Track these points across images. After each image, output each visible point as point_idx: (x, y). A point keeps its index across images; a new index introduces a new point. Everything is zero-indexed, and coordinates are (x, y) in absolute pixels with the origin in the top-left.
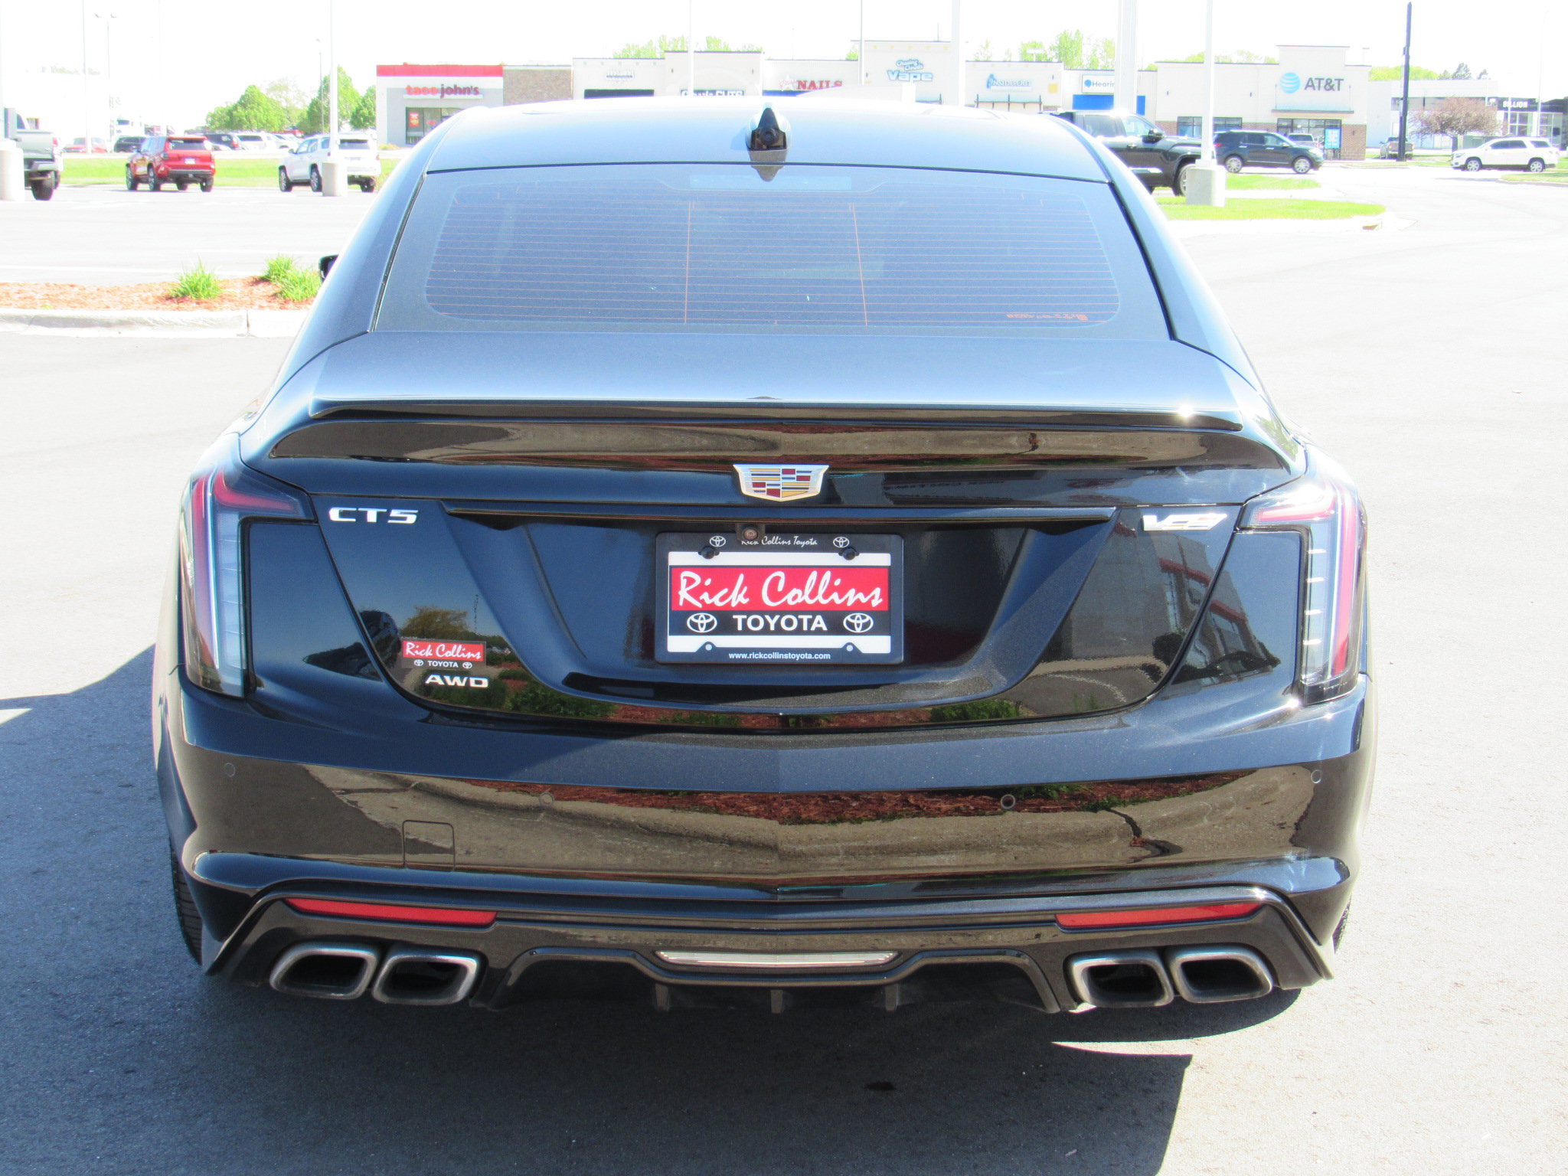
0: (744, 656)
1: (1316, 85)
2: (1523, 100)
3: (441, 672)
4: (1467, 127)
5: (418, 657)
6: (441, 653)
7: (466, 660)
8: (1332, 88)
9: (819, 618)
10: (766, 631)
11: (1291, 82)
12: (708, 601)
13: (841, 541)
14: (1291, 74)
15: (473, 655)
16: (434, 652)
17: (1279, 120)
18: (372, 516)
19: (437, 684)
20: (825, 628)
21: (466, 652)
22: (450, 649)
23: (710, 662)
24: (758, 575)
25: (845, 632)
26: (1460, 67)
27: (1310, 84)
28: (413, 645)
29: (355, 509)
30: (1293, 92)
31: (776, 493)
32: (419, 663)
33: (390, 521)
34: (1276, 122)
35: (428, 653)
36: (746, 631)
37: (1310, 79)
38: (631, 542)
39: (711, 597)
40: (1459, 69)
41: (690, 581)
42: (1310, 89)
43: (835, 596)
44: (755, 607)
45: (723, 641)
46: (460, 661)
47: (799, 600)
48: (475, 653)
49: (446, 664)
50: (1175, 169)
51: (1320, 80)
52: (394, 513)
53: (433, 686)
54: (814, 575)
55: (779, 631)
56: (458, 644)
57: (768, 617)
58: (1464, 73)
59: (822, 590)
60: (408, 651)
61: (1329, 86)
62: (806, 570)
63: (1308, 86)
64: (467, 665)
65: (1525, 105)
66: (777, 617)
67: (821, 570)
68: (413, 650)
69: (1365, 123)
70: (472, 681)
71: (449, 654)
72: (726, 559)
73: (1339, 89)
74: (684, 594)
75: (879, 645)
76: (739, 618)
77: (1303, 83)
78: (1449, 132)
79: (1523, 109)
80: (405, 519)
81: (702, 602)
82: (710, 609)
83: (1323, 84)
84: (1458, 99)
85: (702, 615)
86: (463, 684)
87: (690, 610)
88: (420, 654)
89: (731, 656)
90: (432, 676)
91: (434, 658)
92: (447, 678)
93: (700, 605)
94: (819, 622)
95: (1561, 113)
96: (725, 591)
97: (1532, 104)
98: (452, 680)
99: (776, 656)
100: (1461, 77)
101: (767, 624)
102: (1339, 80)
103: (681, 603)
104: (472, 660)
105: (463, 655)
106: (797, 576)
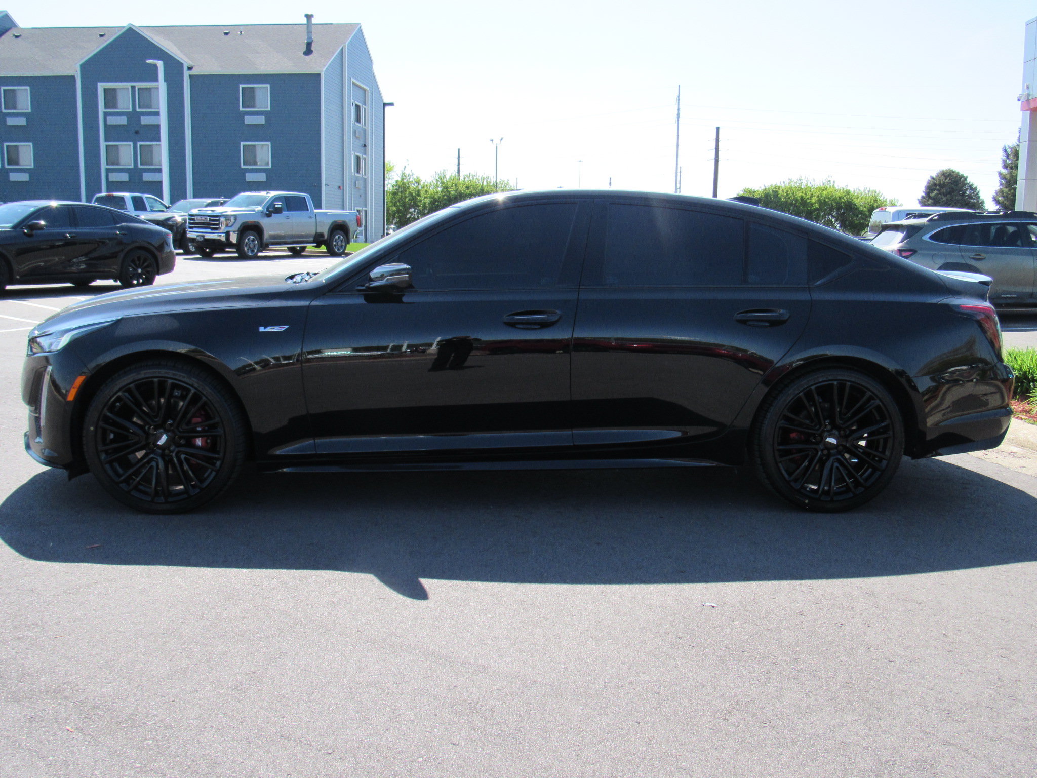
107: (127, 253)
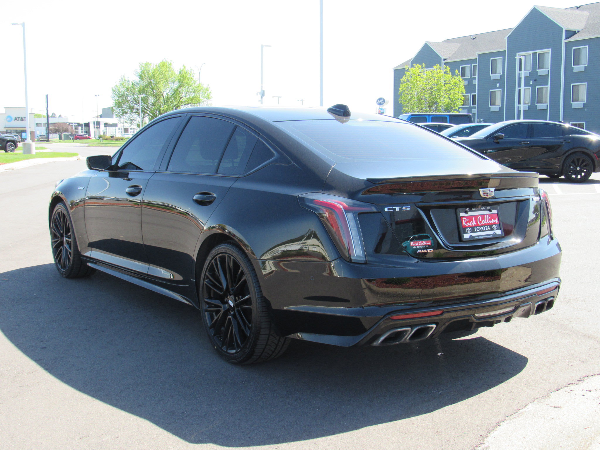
0: (478, 238)
1: (18, 119)
2: (76, 123)
3: (421, 249)
4: (63, 131)
5: (414, 246)
6: (420, 244)
7: (427, 245)
8: (23, 120)
9: (488, 227)
10: (480, 231)
11: (9, 118)
12: (469, 225)
13: (489, 208)
14: (9, 116)
15: (428, 244)
16: (418, 244)
17: (7, 130)
18: (397, 209)
19: (420, 252)
20: (490, 229)
21: (426, 243)
22: (423, 243)
23: (472, 240)
24: (476, 217)
25: (493, 230)
26: (53, 114)
27: (16, 119)
28: (413, 243)
29: (392, 208)
30: (10, 122)
31: (487, 195)
32: (415, 247)
33: (403, 210)
34: (6, 131)
35: (417, 244)
36: (477, 232)
37: (16, 118)
38: (451, 211)
39: (469, 224)
40: (52, 115)
41: (465, 220)
42: (16, 121)
43: (490, 221)
44: (477, 226)
45: (474, 234)
46: (425, 245)
47: (484, 223)
48: (429, 243)
49: (422, 247)
50: (5, 144)
51: (19, 118)
52: (404, 208)
53: (419, 253)
54: (485, 216)
55: (482, 231)
56: (424, 241)
57: (480, 227)
58: (54, 116)
59: (488, 220)
60: (412, 244)
61: (22, 119)
62: (484, 215)
63: (15, 120)
64: (427, 246)
65: (77, 125)
66: (481, 227)
67: (486, 215)
68: (413, 244)
69: (34, 131)
70: (429, 250)
71: (422, 244)
72: (470, 214)
73: (25, 120)
74: (464, 224)
75: (499, 232)
76: (475, 228)
77: (14, 118)
78: (58, 133)
79: (76, 126)
80: (406, 209)
81: (468, 225)
82: (470, 227)
83: (20, 119)
84: (60, 123)
85: (468, 228)
86: (427, 252)
87: (466, 227)
88: (415, 245)
89: (476, 238)
90: (419, 250)
91: (419, 246)
92: (423, 250)
93: (467, 226)
94: (489, 228)
95: (87, 127)
96: (471, 222)
97: (79, 125)
98: (424, 251)
99: (483, 237)
100: (53, 117)
101: (480, 229)
102: (25, 118)
103: (464, 226)
104: (428, 245)
105: (426, 244)
106: (483, 216)
107: (568, 156)
